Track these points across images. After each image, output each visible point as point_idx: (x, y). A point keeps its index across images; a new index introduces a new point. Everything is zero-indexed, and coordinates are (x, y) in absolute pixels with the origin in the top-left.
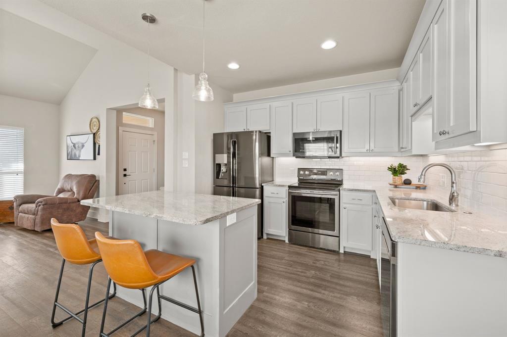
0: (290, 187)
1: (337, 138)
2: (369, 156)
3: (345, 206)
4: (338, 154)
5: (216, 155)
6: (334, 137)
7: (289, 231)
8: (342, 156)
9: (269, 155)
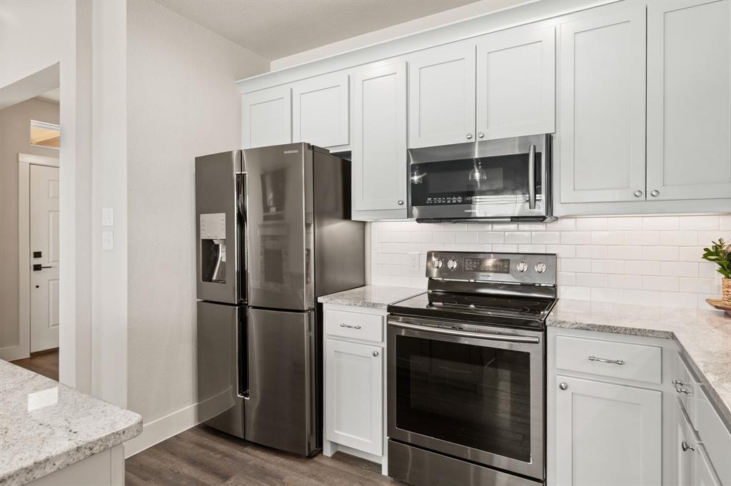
0: (394, 311)
1: (537, 156)
2: (643, 213)
3: (561, 380)
4: (541, 210)
5: (202, 216)
6: (527, 155)
7: (389, 444)
8: (555, 214)
9: (347, 215)
